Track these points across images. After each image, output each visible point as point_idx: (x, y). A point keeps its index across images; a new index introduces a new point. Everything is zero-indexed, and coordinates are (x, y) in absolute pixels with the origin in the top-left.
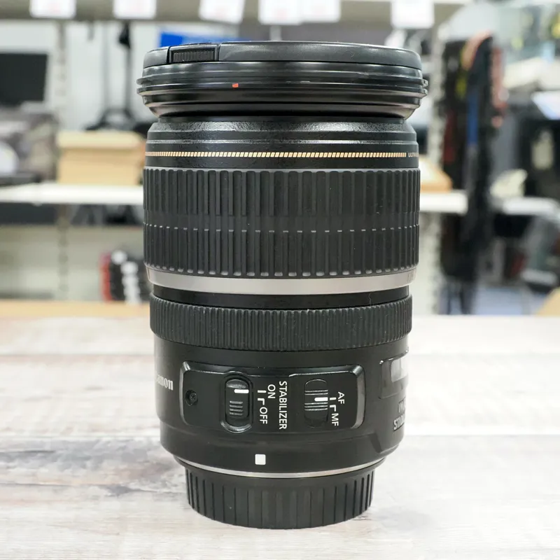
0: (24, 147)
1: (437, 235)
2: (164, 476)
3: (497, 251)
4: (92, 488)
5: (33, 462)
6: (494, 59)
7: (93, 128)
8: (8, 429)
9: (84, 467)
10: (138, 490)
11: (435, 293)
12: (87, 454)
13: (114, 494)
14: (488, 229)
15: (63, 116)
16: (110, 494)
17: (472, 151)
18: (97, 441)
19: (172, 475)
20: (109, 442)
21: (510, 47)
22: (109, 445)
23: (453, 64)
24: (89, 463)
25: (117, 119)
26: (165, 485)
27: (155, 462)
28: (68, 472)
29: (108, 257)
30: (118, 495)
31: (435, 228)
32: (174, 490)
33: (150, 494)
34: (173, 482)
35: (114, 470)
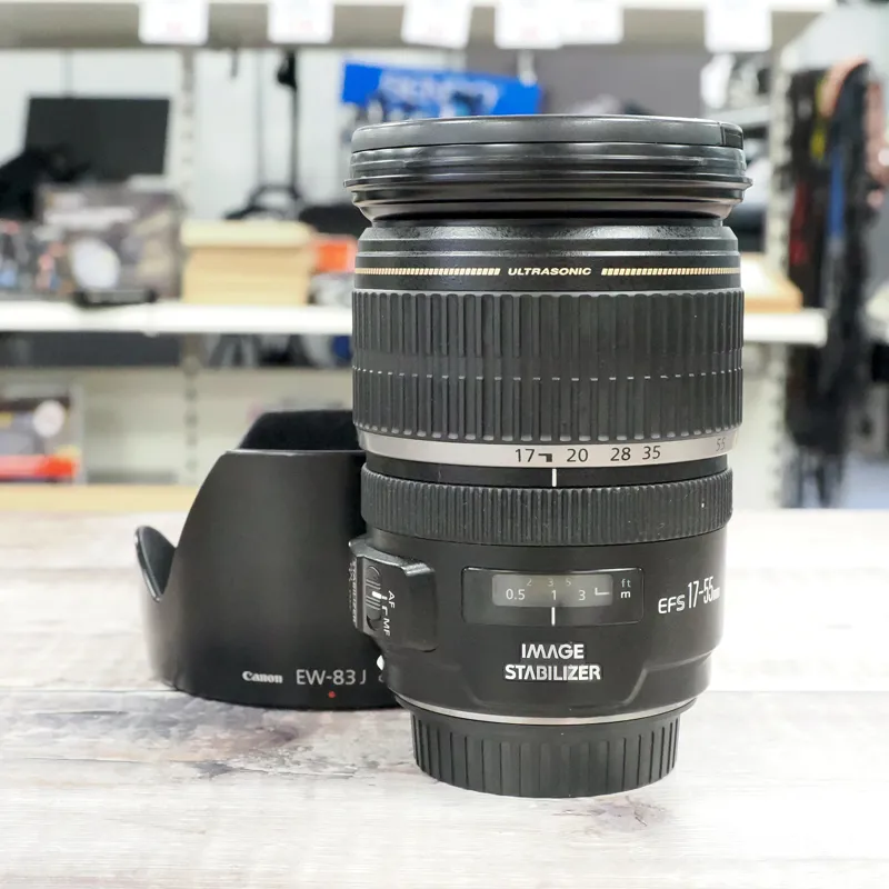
0: (129, 245)
2: (282, 751)
3: (878, 405)
4: (174, 766)
5: (92, 727)
7: (237, 216)
8: (61, 680)
9: (167, 736)
10: (242, 769)
12: (174, 716)
13: (208, 774)
15: (191, 197)
16: (199, 775)
17: (836, 246)
19: (295, 748)
23: (805, 108)
24: (173, 730)
25: (277, 200)
26: (283, 763)
27: (271, 728)
28: (142, 742)
30: (212, 776)
31: (778, 368)
32: (294, 769)
33: (259, 775)
34: (295, 758)
35: (209, 740)
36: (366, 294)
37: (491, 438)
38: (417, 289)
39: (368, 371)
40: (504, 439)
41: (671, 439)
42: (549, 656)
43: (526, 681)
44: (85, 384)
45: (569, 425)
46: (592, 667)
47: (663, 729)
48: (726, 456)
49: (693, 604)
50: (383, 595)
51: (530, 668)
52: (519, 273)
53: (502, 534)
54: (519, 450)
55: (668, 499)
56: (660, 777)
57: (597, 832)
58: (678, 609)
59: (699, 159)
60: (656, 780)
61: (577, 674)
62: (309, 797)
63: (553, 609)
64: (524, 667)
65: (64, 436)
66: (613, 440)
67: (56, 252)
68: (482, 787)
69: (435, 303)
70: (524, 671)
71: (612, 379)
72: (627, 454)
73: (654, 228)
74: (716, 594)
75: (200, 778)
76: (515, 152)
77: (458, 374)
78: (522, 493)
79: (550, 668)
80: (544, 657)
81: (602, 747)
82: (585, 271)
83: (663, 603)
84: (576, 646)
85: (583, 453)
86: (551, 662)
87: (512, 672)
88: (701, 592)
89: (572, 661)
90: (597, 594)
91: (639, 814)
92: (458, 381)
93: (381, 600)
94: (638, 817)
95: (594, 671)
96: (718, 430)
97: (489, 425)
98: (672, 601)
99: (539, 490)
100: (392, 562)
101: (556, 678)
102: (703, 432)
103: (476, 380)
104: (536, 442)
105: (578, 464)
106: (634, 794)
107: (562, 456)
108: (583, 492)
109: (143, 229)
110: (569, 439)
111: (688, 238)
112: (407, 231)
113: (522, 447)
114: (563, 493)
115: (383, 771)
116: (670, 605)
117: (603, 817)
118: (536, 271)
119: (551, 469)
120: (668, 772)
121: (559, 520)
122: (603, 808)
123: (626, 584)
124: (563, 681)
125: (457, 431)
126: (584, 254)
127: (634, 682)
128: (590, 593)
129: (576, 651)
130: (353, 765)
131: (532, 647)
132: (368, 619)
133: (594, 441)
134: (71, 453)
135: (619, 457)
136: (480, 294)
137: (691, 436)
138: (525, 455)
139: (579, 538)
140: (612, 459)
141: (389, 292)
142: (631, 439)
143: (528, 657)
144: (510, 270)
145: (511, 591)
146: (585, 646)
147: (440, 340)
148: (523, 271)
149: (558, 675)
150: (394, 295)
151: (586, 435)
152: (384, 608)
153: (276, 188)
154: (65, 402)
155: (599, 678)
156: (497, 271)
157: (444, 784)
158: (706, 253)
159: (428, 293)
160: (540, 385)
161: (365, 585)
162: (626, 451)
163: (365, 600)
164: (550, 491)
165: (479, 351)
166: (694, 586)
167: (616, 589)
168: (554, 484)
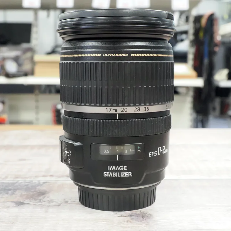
0: (20, 61)
1: (192, 96)
2: (41, 198)
3: (217, 103)
4: (8, 202)
6: (215, 23)
7: (49, 53)
9: (7, 193)
10: (28, 204)
11: (191, 121)
12: (10, 188)
13: (17, 205)
14: (213, 94)
16: (15, 205)
17: (206, 61)
18: (17, 182)
19: (44, 197)
20: (22, 183)
21: (223, 18)
22: (21, 184)
23: (198, 25)
24: (10, 192)
25: (59, 49)
26: (40, 201)
27: (38, 191)
29: (55, 106)
30: (18, 206)
31: (191, 93)
32: (43, 203)
33: (32, 205)
34: (44, 200)
35: (20, 195)
36: (63, 63)
37: (98, 105)
38: (77, 61)
39: (63, 85)
40: (102, 105)
41: (152, 105)
42: (116, 170)
43: (110, 177)
44: (9, 98)
45: (122, 101)
46: (129, 173)
47: (151, 191)
48: (169, 110)
49: (159, 154)
50: (68, 152)
51: (111, 173)
52: (107, 56)
53: (102, 133)
54: (107, 108)
55: (151, 123)
56: (150, 205)
57: (131, 222)
58: (155, 155)
59: (160, 22)
60: (149, 206)
61: (125, 175)
62: (46, 212)
63: (118, 156)
64: (109, 173)
65: (3, 112)
66: (135, 105)
67: (1, 63)
68: (98, 209)
69: (82, 64)
70: (109, 174)
71: (134, 87)
72: (139, 109)
73: (147, 42)
74: (166, 151)
75: (15, 206)
76: (105, 19)
77: (89, 86)
78: (108, 121)
79: (117, 173)
80: (115, 170)
81: (133, 196)
82: (126, 55)
83: (150, 154)
84: (124, 167)
85: (126, 109)
86: (117, 171)
87: (106, 174)
88: (162, 150)
89: (123, 171)
90: (130, 151)
91: (144, 216)
92: (89, 88)
93: (67, 153)
94: (143, 217)
95: (130, 174)
96: (166, 102)
97: (98, 101)
98: (153, 153)
99: (113, 120)
100: (71, 142)
101: (118, 176)
102: (162, 103)
103: (94, 88)
104: (112, 106)
105: (124, 112)
106: (142, 210)
107: (120, 110)
108: (126, 121)
109: (24, 57)
110: (122, 105)
111: (157, 46)
112: (74, 43)
113: (108, 108)
114: (120, 121)
115: (69, 204)
116: (152, 154)
117: (132, 217)
118: (112, 55)
119: (116, 114)
120: (153, 203)
121: (119, 129)
122: (133, 214)
123: (139, 148)
124: (121, 177)
125: (89, 103)
126: (126, 50)
127: (142, 177)
128: (129, 151)
129: (124, 168)
130: (61, 202)
131: (111, 167)
132: (64, 159)
133: (129, 106)
134: (5, 116)
135: (137, 110)
136: (95, 62)
137: (158, 104)
138: (109, 110)
139: (125, 134)
140: (135, 111)
141: (69, 62)
142: (140, 105)
143: (110, 170)
144: (104, 55)
145: (105, 150)
146: (127, 166)
147: (83, 76)
148: (108, 55)
149: (119, 175)
150: (70, 63)
151: (126, 104)
152: (68, 156)
153: (60, 46)
154: (3, 103)
155: (131, 176)
156: (100, 55)
157: (87, 208)
158: (162, 50)
159: (80, 62)
160: (113, 89)
161: (63, 149)
162: (139, 108)
163: (63, 154)
164: (116, 120)
165: (95, 79)
166: (160, 149)
167: (136, 149)
168: (118, 118)
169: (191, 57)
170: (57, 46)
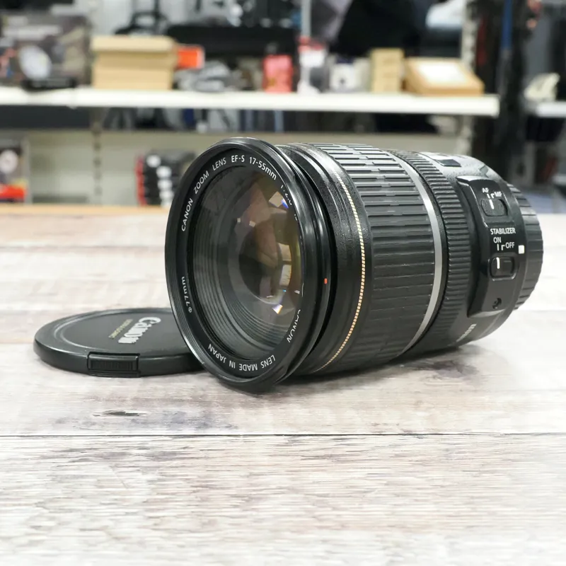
0: (57, 50)
1: (469, 139)
3: (528, 154)
7: (123, 31)
15: (95, 19)
17: (506, 54)
25: (147, 21)
29: (144, 162)
31: (467, 131)
44: (30, 140)
65: (18, 173)
67: (10, 54)
109: (65, 40)
134: (22, 184)
153: (145, 14)
154: (18, 151)
169: (468, 42)
170: (136, 16)
